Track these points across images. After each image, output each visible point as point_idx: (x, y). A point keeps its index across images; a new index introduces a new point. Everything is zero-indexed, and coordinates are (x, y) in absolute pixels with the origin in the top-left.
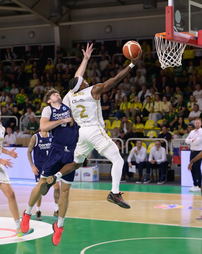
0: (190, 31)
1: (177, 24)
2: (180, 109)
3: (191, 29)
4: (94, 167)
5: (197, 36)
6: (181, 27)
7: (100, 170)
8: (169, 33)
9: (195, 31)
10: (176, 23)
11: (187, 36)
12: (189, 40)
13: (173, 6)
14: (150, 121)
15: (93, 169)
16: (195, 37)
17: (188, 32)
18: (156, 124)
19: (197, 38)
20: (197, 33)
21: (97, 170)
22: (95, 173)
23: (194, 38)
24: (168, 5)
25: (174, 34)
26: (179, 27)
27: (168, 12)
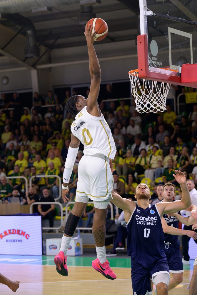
0: (172, 66)
1: (153, 57)
2: (182, 164)
3: (172, 64)
4: (76, 238)
5: (180, 72)
6: (159, 61)
7: (83, 241)
8: (142, 69)
9: (178, 66)
10: (151, 56)
11: (167, 72)
12: (169, 77)
13: (146, 35)
14: (146, 180)
15: (75, 240)
16: (178, 73)
17: (169, 67)
18: (153, 183)
19: (180, 74)
20: (180, 68)
21: (81, 241)
22: (78, 244)
23: (176, 75)
24: (140, 34)
25: (149, 70)
26: (156, 61)
27: (141, 42)
